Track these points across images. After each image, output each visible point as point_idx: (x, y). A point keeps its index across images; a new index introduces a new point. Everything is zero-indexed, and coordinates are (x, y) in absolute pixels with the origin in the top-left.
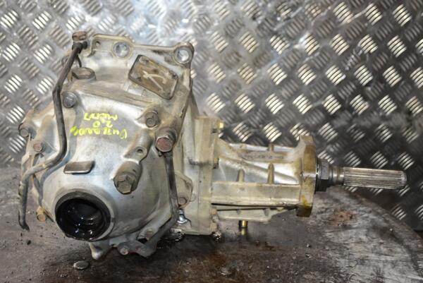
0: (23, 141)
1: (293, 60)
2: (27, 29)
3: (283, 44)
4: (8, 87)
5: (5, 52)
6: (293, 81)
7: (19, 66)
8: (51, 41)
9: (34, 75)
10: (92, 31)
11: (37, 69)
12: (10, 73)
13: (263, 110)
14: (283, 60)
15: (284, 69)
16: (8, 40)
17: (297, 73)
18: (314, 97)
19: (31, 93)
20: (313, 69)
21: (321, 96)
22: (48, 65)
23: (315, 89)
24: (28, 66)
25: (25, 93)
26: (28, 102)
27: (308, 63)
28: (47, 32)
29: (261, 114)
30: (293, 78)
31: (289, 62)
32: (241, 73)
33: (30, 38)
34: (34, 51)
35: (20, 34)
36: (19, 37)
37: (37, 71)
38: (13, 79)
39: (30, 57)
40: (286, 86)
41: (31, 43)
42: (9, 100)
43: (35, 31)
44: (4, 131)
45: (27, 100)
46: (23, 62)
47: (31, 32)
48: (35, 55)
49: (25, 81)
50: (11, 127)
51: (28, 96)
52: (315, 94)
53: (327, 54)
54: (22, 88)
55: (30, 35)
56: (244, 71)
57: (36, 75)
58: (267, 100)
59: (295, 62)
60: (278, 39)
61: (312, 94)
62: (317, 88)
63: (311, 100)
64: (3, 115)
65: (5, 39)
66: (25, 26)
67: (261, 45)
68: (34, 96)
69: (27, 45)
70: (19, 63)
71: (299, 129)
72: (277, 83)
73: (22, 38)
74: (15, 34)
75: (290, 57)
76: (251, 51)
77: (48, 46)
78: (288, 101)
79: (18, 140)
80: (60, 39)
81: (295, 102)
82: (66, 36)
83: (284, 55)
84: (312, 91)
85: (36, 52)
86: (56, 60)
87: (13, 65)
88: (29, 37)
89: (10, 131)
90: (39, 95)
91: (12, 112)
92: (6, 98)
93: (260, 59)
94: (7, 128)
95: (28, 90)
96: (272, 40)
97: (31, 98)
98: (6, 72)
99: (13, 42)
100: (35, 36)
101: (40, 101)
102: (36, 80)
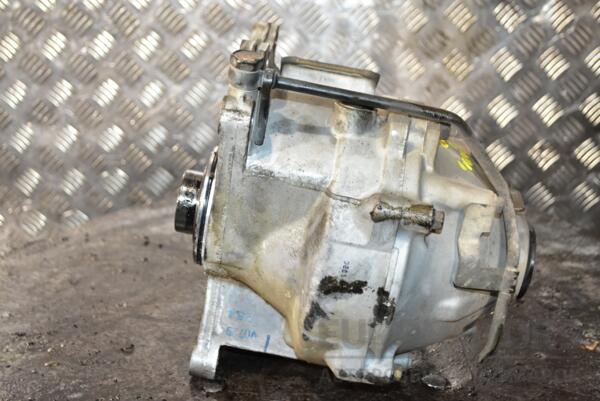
1: (531, 40)
2: (122, 10)
3: (515, 16)
4: (99, 97)
5: (92, 45)
6: (531, 75)
7: (113, 65)
8: (158, 27)
9: (135, 79)
10: (219, 8)
11: (139, 68)
12: (101, 77)
13: (485, 121)
14: (515, 42)
15: (518, 56)
16: (96, 26)
17: (537, 62)
18: (567, 98)
20: (564, 53)
21: (578, 96)
22: (155, 62)
23: (567, 85)
24: (125, 65)
25: (123, 106)
27: (557, 45)
28: (152, 12)
29: (482, 127)
30: (532, 70)
31: (526, 44)
32: (449, 64)
33: (127, 23)
34: (133, 43)
35: (113, 16)
36: (111, 22)
37: (140, 72)
39: (129, 51)
40: (521, 83)
41: (129, 30)
42: (101, 117)
43: (134, 12)
44: (97, 162)
45: (126, 116)
46: (118, 60)
47: (128, 14)
49: (123, 88)
50: (104, 157)
51: (128, 109)
52: (568, 94)
53: (588, 29)
55: (128, 18)
56: (452, 61)
57: (139, 78)
58: (490, 105)
59: (535, 44)
60: (508, 7)
61: (564, 93)
62: (572, 84)
63: (561, 102)
64: (94, 139)
65: (92, 25)
66: (118, 5)
67: (480, 19)
69: (123, 33)
70: (113, 61)
71: (542, 149)
72: (507, 78)
73: (116, 23)
75: (528, 36)
76: (464, 28)
78: (524, 107)
81: (535, 107)
82: (179, 18)
83: (517, 33)
84: (563, 89)
85: (137, 43)
86: (165, 54)
87: (105, 64)
88: (125, 21)
90: (144, 108)
92: (96, 114)
93: (479, 41)
94: (100, 158)
95: (128, 101)
96: (497, 10)
97: (133, 113)
98: (95, 77)
99: (103, 29)
102: (139, 85)
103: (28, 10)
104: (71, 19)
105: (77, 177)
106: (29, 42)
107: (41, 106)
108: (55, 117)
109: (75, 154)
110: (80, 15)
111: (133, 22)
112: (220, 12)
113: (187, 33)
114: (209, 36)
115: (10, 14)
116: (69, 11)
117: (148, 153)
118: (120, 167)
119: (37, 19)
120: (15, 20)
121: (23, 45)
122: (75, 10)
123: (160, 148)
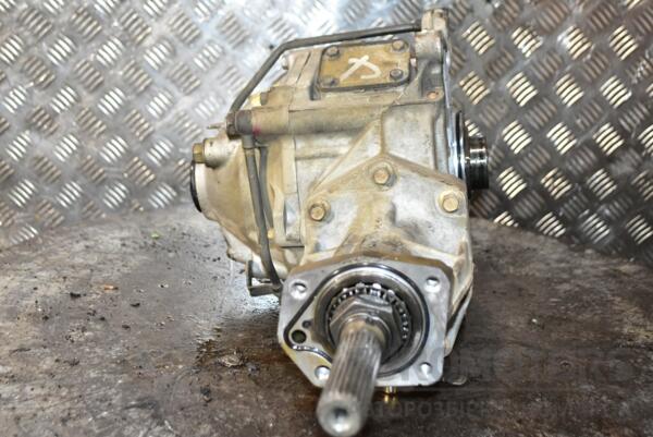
0: (124, 191)
1: (548, 67)
2: (134, 16)
3: (533, 41)
4: (104, 106)
5: (101, 51)
6: (546, 101)
7: (121, 73)
9: (142, 88)
10: (234, 19)
11: (148, 78)
12: (106, 84)
13: (498, 147)
14: (532, 67)
15: (533, 81)
16: (106, 32)
17: (554, 88)
18: (582, 127)
19: (138, 116)
20: (579, 81)
21: (592, 125)
22: (165, 72)
23: (583, 114)
24: (134, 73)
25: (129, 116)
26: (133, 130)
27: (573, 73)
29: (495, 152)
30: (546, 96)
31: (542, 70)
32: (465, 88)
33: (139, 30)
34: (144, 51)
35: (123, 24)
36: (121, 28)
37: (148, 82)
38: (111, 93)
39: (139, 59)
40: (536, 109)
41: (140, 38)
42: (104, 128)
43: (147, 18)
44: (97, 174)
45: (131, 127)
46: (127, 67)
47: (140, 21)
48: (146, 57)
49: (129, 98)
50: (106, 168)
51: (133, 120)
52: (582, 122)
53: (604, 57)
54: (125, 108)
55: (139, 26)
56: (469, 84)
57: (147, 88)
58: (505, 131)
59: (551, 70)
60: (526, 32)
61: (579, 121)
62: (586, 113)
63: (575, 131)
64: (95, 149)
65: (101, 31)
66: (131, 10)
67: (498, 40)
68: (142, 121)
69: (134, 40)
70: (122, 69)
71: (554, 177)
72: (522, 104)
73: (126, 29)
74: (116, 24)
75: (544, 62)
76: (481, 51)
77: (166, 43)
78: (538, 134)
79: (117, 189)
80: (184, 31)
81: (549, 135)
82: (194, 27)
83: (534, 58)
84: (578, 118)
85: (148, 51)
86: (177, 63)
87: (112, 72)
88: (137, 28)
89: (105, 175)
90: (150, 119)
91: (109, 145)
92: (99, 123)
93: (496, 64)
94: (101, 171)
95: (134, 112)
96: (515, 34)
97: (138, 124)
98: (101, 83)
99: (113, 35)
100: (147, 27)
101: (151, 129)
102: (147, 95)
103: (36, 12)
104: (81, 23)
105: (74, 190)
106: (34, 45)
107: (42, 112)
108: (55, 126)
109: (75, 165)
110: (90, 19)
111: (144, 29)
112: (235, 23)
113: (199, 43)
114: (222, 48)
115: (15, 15)
116: (79, 15)
117: (151, 167)
118: (120, 181)
119: (45, 22)
120: (20, 21)
121: (27, 48)
122: (85, 14)
123: (164, 161)
